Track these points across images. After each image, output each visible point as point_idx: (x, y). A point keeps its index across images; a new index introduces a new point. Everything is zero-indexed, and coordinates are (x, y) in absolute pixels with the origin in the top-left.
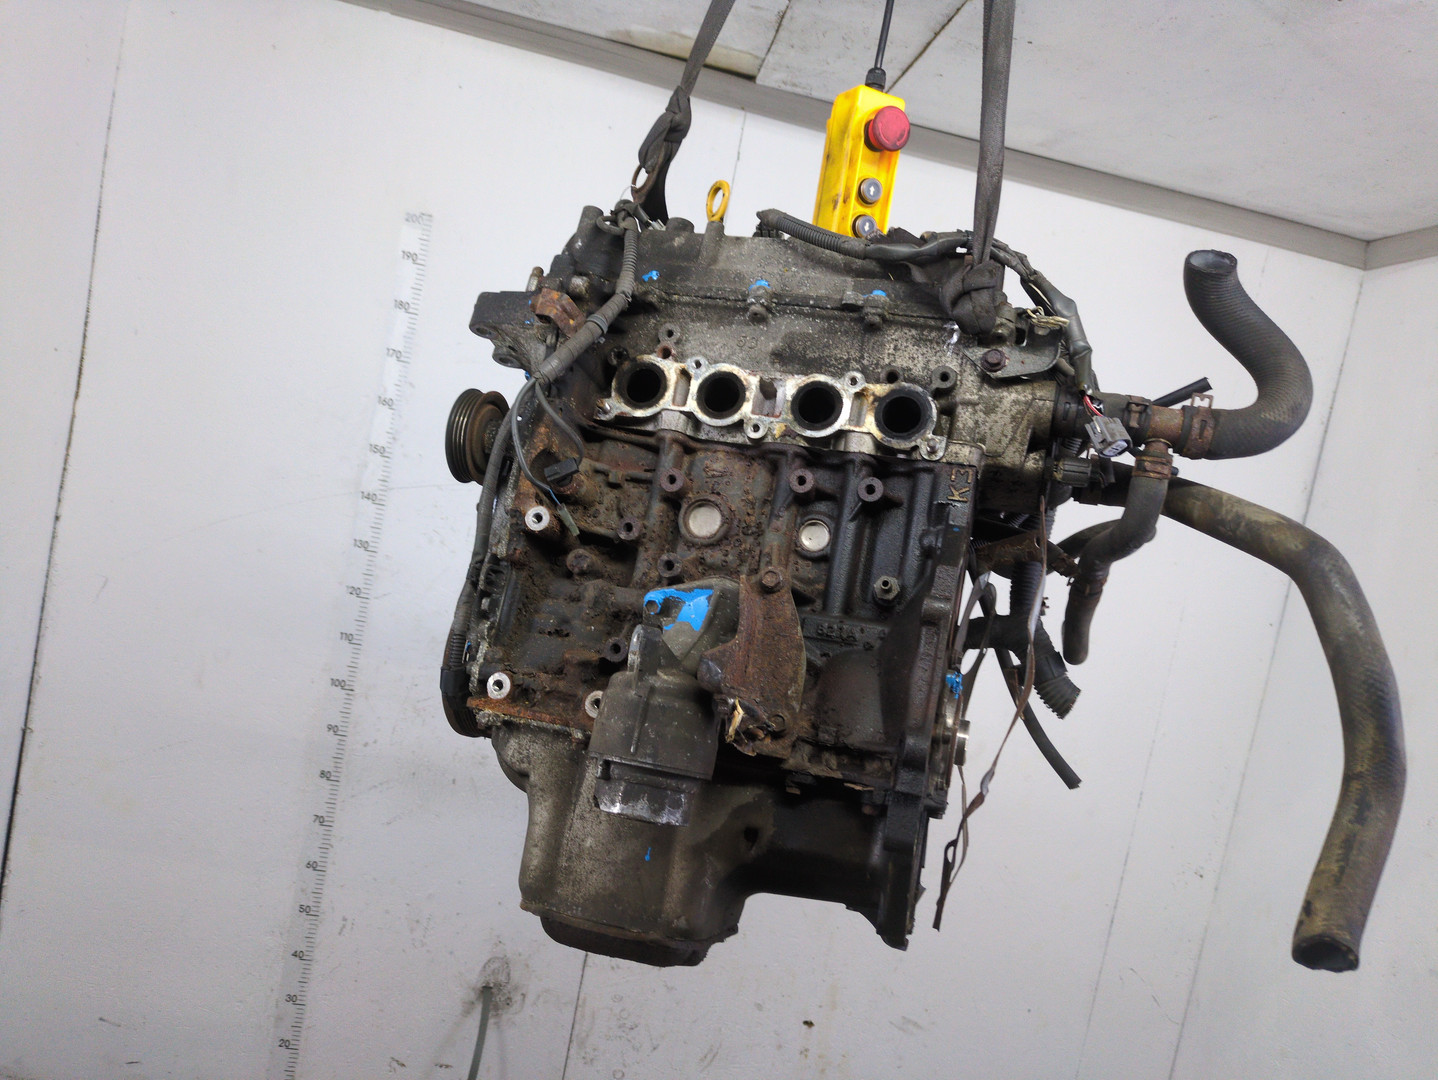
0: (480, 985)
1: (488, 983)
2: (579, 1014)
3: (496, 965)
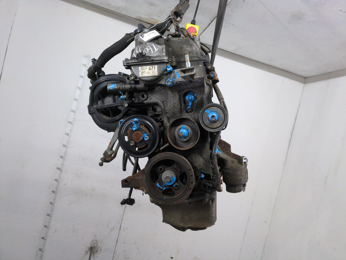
0: (90, 247)
1: (92, 246)
3: (94, 242)
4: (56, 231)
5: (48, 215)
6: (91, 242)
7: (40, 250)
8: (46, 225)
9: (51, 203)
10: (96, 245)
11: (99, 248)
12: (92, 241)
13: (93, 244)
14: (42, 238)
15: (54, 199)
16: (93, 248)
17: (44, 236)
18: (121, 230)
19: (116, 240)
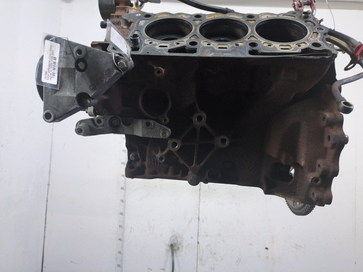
0: (170, 244)
1: (172, 243)
2: (198, 251)
3: (173, 238)
4: (131, 230)
5: (121, 214)
6: (170, 239)
7: (119, 252)
8: (121, 225)
9: (122, 201)
10: (176, 242)
11: (180, 244)
12: (171, 237)
13: (173, 240)
14: (119, 239)
15: (125, 196)
16: (174, 245)
17: (121, 237)
18: (200, 221)
19: (197, 234)
